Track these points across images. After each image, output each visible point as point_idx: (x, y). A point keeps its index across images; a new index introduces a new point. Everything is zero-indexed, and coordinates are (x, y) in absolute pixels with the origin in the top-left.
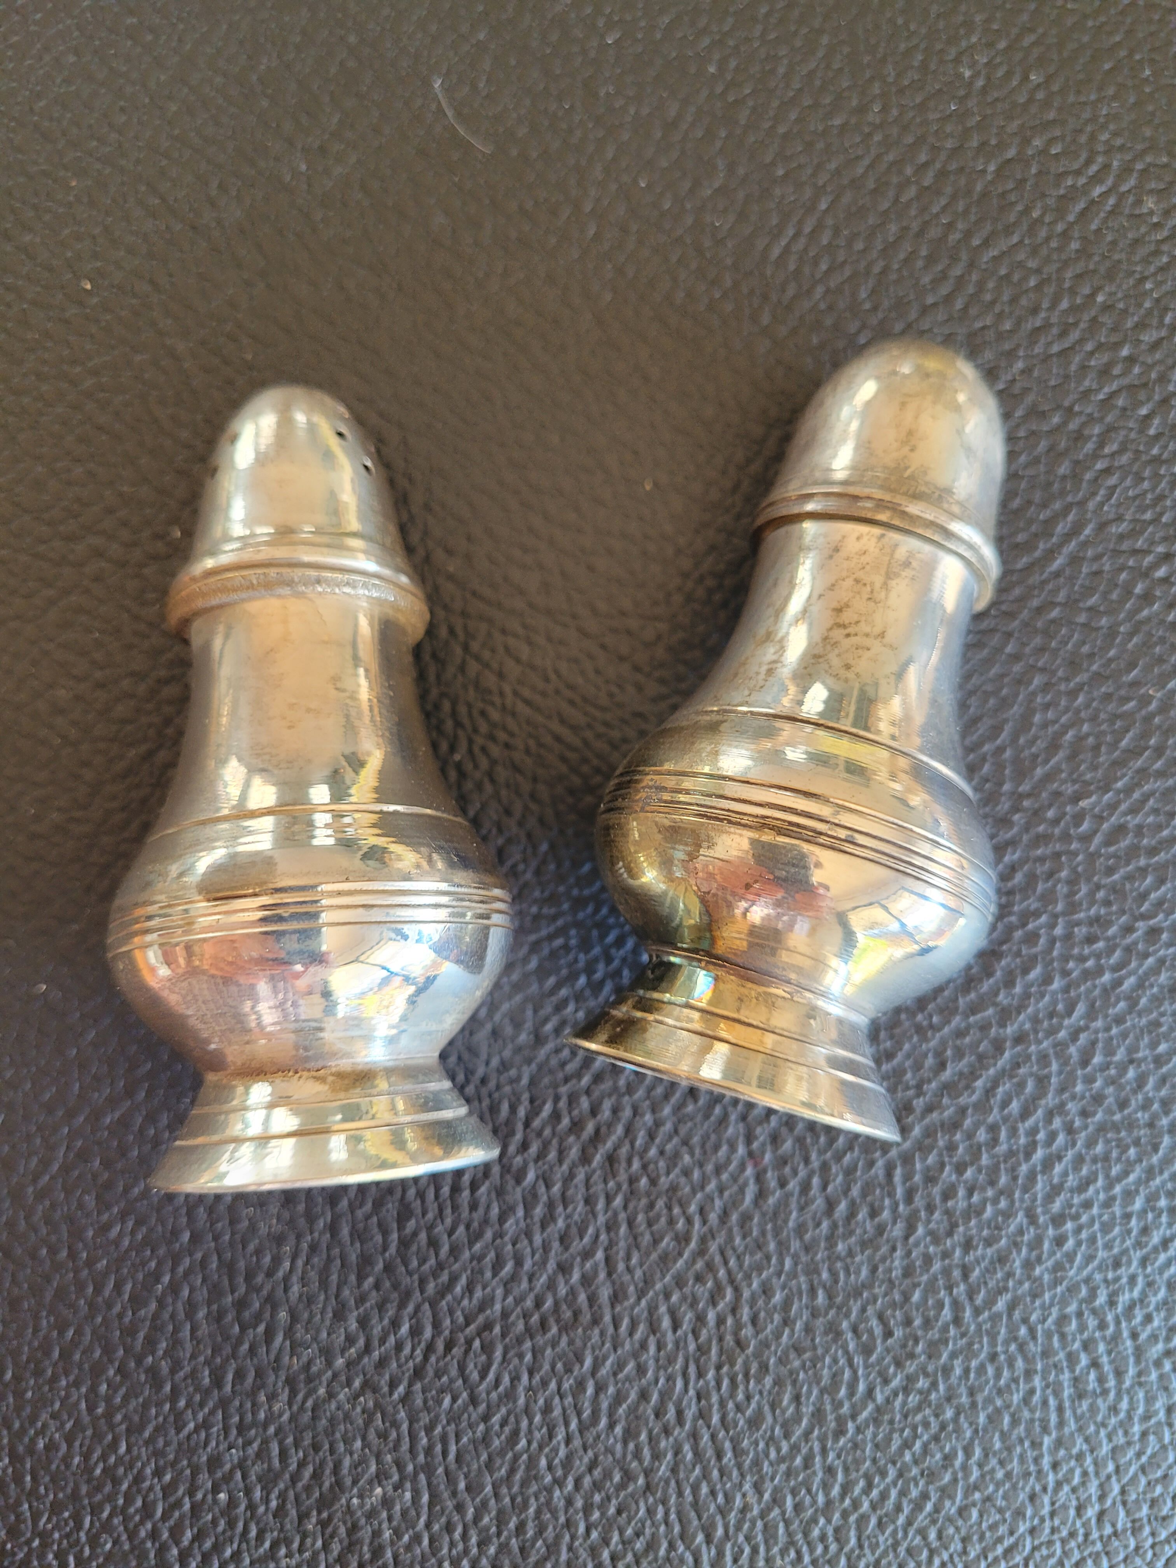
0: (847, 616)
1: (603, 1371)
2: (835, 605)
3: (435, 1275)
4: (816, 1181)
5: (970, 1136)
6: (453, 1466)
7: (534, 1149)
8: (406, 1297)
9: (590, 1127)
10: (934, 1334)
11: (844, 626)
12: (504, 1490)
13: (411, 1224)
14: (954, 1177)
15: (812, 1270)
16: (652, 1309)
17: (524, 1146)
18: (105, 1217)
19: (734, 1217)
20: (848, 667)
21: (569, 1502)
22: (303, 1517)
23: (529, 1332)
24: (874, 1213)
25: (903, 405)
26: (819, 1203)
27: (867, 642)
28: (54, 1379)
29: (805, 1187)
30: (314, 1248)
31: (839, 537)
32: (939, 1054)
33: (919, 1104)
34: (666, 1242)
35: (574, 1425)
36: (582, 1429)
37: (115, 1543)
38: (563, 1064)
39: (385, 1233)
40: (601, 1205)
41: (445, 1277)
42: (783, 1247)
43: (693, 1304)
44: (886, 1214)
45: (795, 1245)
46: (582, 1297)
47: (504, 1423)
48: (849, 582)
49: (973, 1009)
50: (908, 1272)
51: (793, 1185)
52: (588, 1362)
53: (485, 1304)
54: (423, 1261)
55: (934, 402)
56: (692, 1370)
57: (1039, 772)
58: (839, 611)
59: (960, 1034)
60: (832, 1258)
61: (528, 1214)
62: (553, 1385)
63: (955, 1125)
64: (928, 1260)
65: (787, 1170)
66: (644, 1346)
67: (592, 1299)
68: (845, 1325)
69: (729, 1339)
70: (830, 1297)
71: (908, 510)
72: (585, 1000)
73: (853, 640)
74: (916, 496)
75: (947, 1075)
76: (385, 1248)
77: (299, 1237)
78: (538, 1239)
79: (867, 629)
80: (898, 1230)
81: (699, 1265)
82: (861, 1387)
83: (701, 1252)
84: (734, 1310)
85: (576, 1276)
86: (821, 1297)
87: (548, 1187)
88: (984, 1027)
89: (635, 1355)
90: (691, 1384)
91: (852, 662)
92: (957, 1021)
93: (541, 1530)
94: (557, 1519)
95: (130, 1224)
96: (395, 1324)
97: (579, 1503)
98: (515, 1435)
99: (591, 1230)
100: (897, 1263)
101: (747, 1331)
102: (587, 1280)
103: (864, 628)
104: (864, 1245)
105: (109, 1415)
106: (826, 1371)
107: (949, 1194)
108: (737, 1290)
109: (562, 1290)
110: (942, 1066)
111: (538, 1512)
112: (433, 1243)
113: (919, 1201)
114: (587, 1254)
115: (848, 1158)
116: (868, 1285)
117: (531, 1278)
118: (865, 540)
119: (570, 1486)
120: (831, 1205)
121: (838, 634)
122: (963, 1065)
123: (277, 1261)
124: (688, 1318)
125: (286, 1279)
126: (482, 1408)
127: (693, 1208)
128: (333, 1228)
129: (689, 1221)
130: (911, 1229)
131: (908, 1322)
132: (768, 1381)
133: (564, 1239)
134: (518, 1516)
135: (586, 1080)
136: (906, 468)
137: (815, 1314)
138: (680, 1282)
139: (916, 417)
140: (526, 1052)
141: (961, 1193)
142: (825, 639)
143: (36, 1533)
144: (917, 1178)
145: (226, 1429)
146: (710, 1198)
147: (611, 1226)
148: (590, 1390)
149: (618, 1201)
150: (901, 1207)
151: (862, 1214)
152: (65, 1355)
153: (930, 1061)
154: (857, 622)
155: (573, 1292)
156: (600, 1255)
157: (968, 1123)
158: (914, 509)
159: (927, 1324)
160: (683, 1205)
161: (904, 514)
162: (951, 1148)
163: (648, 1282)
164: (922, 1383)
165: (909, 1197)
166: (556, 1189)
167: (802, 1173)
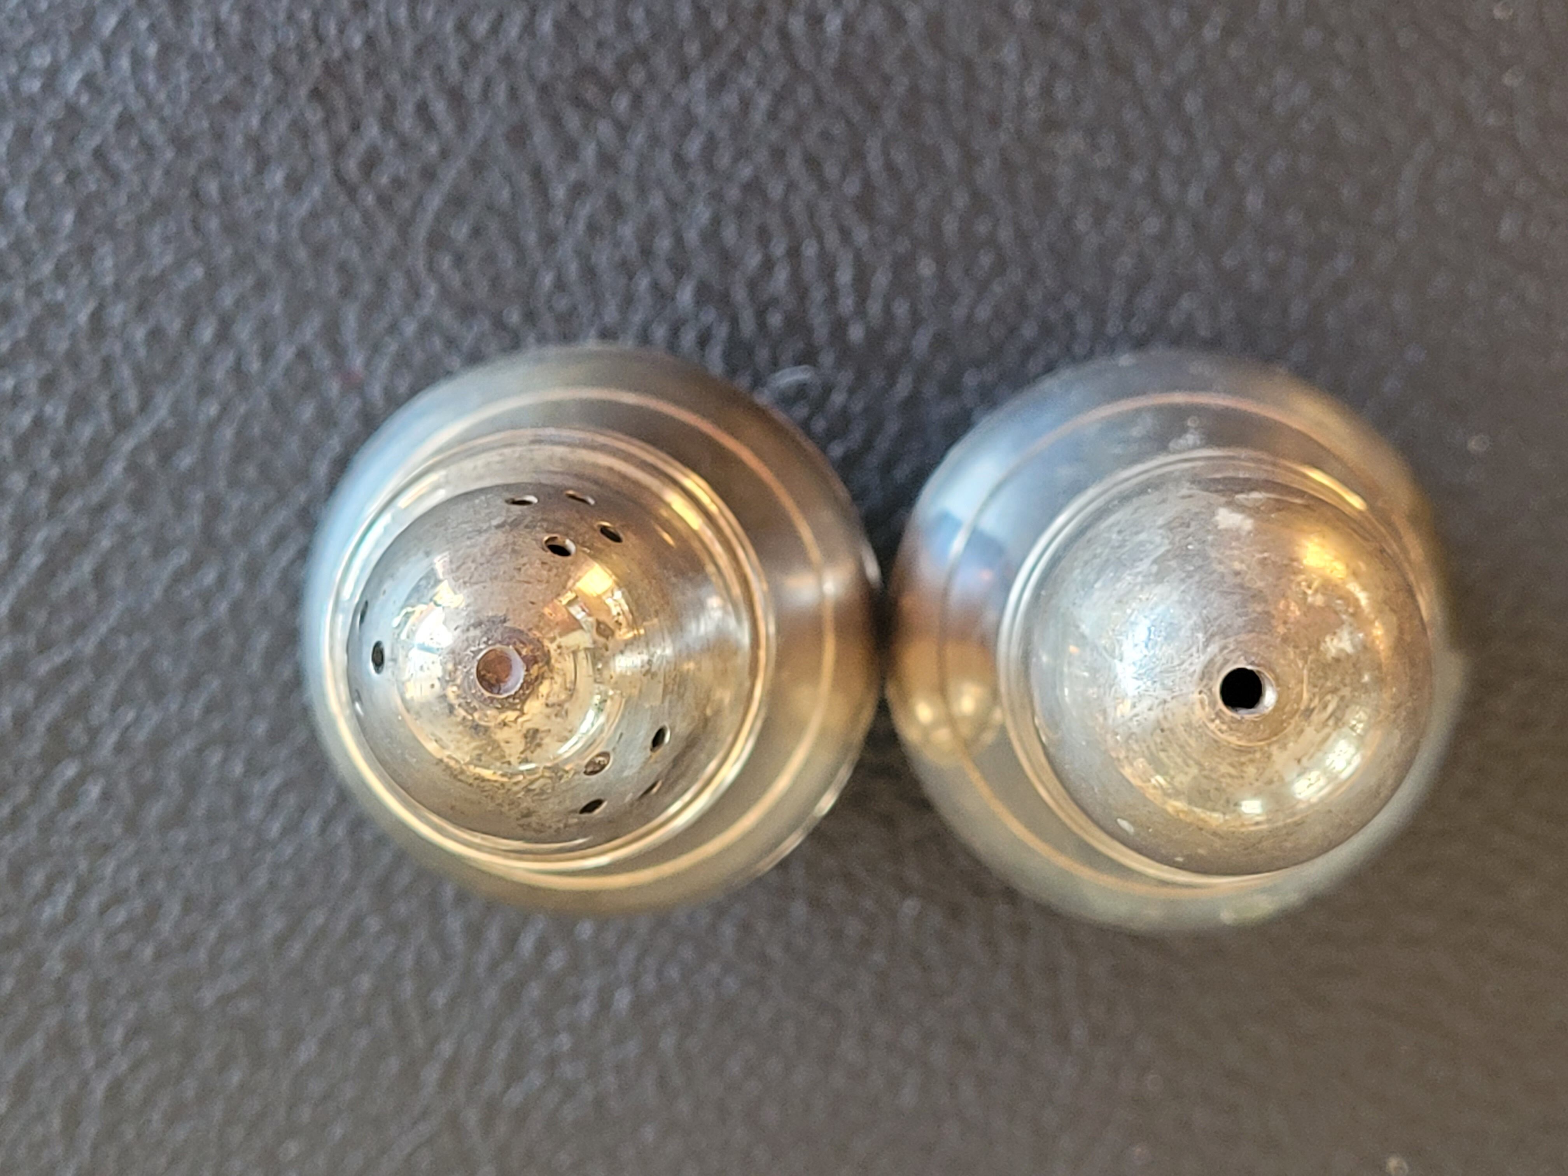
3: (802, 116)
4: (255, 366)
5: (34, 479)
7: (688, 338)
8: (842, 73)
10: (30, 165)
13: (852, 187)
14: (49, 409)
15: (231, 229)
16: (462, 127)
17: (704, 340)
19: (366, 288)
23: (642, 56)
24: (156, 335)
26: (243, 331)
29: (267, 354)
30: (994, 121)
32: (105, 595)
33: (120, 514)
34: (460, 232)
39: (890, 167)
40: (573, 269)
41: (788, 115)
42: (283, 257)
43: (404, 145)
44: (139, 334)
45: (266, 262)
49: (65, 671)
50: (86, 252)
51: (286, 353)
53: (719, 85)
54: (826, 136)
56: (386, 41)
57: (37, 1042)
59: (80, 629)
60: (204, 255)
61: (679, 240)
63: (60, 492)
64: (61, 275)
65: (301, 374)
66: (465, 65)
67: (556, 121)
68: (169, 154)
69: (340, 103)
70: (196, 195)
75: (86, 565)
76: (886, 144)
77: (1019, 135)
78: (657, 201)
80: (117, 312)
81: (404, 204)
82: (124, 63)
83: (405, 227)
84: (338, 149)
85: (589, 152)
86: (212, 187)
87: (655, 286)
88: (45, 646)
89: (476, 48)
90: (383, 20)
92: (88, 646)
96: (848, 27)
99: (581, 227)
100: (109, 263)
101: (314, 116)
104: (161, 281)
106: (184, 76)
107: (49, 384)
108: (339, 177)
110: (99, 576)
112: (813, 163)
113: (92, 364)
114: (578, 191)
115: (212, 409)
116: (142, 221)
117: (654, 140)
120: (224, 335)
122: (65, 584)
123: (1047, 91)
124: (407, 123)
125: (1027, 69)
127: (432, 290)
128: (970, 159)
129: (431, 268)
130: (97, 317)
131: (73, 177)
132: (267, 48)
137: (215, 165)
138: (429, 175)
141: (32, 388)
144: (103, 398)
146: (408, 309)
147: (549, 239)
149: (547, 279)
150: (118, 348)
151: (174, 326)
153: (117, 579)
156: (560, 193)
157: (43, 496)
159: (41, 179)
160: (445, 292)
162: (59, 453)
163: (478, 166)
164: (33, 85)
165: (107, 364)
166: (643, 283)
167: (276, 374)
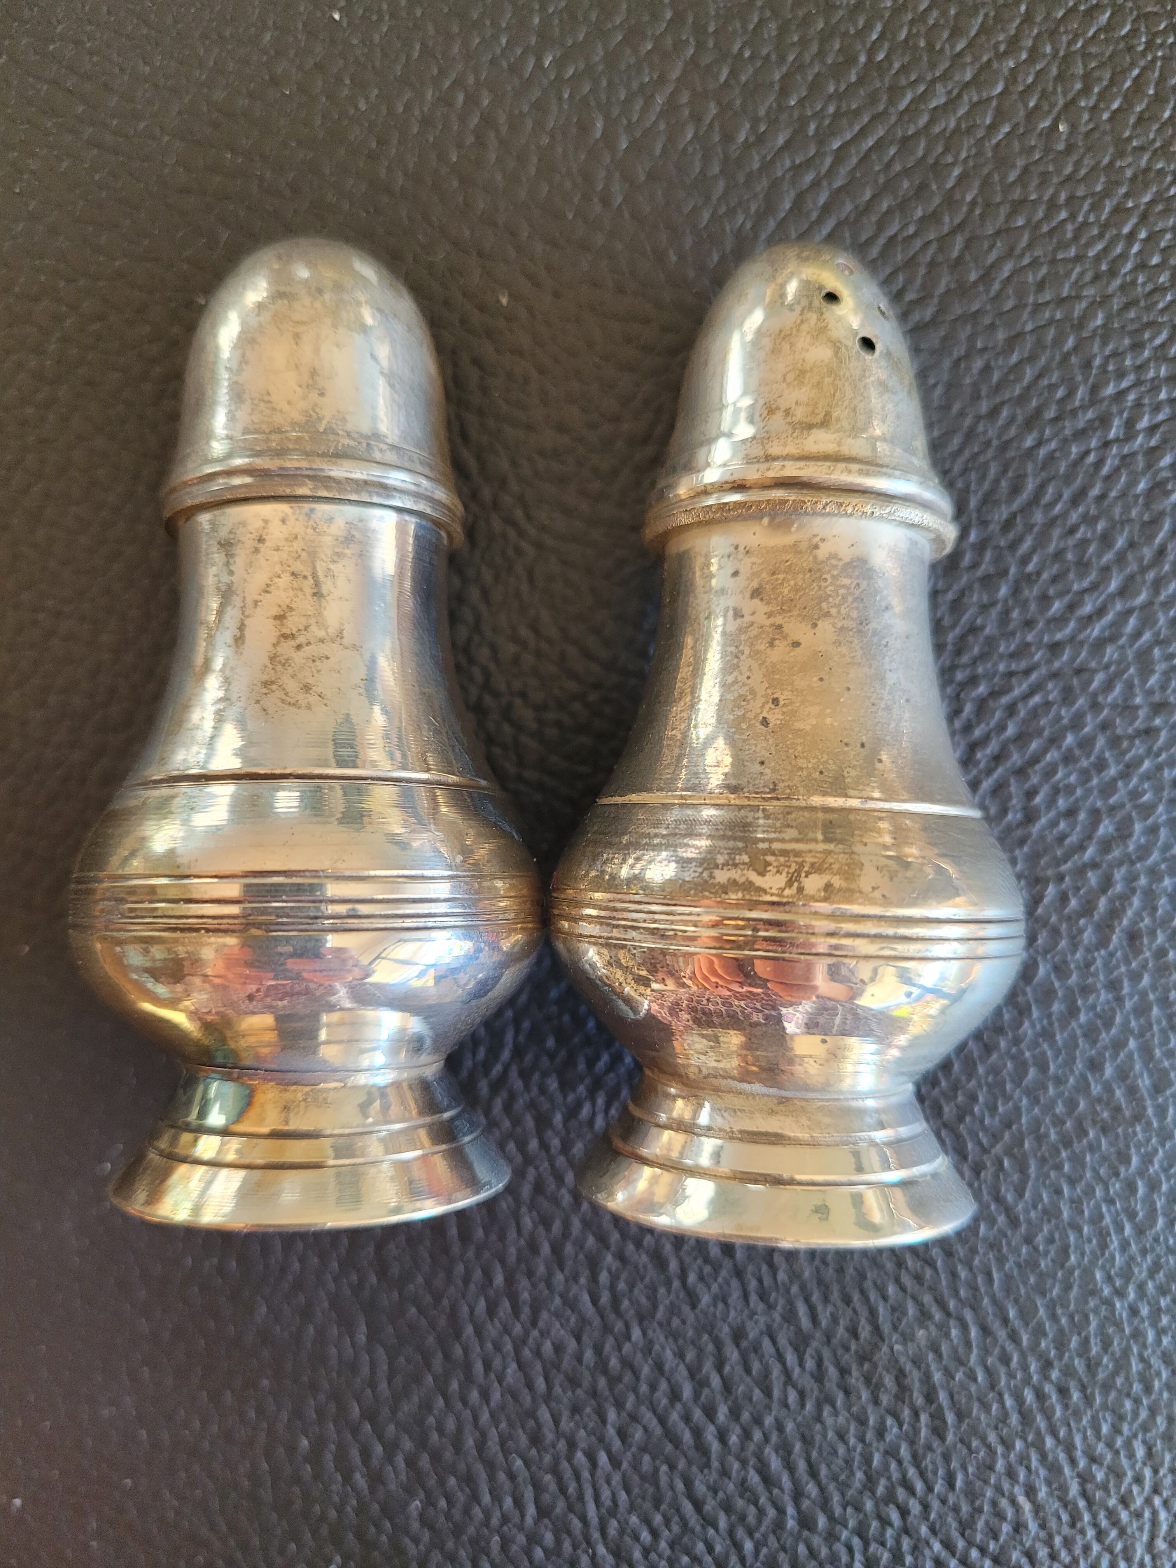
0: (293, 623)
1: (1155, 1168)
2: (275, 611)
6: (1000, 1295)
9: (1102, 903)
11: (293, 636)
12: (1059, 1311)
18: (571, 1098)
20: (307, 688)
21: (1134, 1311)
22: (844, 1372)
25: (297, 337)
27: (324, 649)
28: (549, 1277)
31: (260, 524)
35: (1128, 1230)
36: (1140, 1232)
37: (646, 1430)
38: (1061, 838)
46: (1119, 1093)
47: (1050, 1240)
48: (286, 578)
52: (1135, 1160)
55: (335, 326)
58: (280, 618)
62: (1099, 1192)
71: (332, 474)
72: (1076, 760)
73: (307, 651)
74: (340, 455)
79: (321, 634)
91: (310, 680)
93: (1106, 1344)
94: (1123, 1330)
95: (600, 1101)
97: (1145, 1311)
98: (1065, 1251)
102: (1123, 1074)
103: (317, 632)
105: (615, 1302)
109: (1096, 1089)
111: (1101, 1327)
118: (291, 521)
119: (1132, 1295)
121: (286, 648)
126: (1023, 1229)
133: (1091, 1034)
134: (1079, 1334)
135: (1090, 852)
136: (320, 419)
139: (317, 351)
140: (1019, 833)
142: (273, 658)
143: (559, 1434)
145: (746, 1296)
148: (1141, 1191)
152: (556, 1249)
154: (306, 628)
155: (1108, 1088)
158: (339, 471)
161: (328, 481)
